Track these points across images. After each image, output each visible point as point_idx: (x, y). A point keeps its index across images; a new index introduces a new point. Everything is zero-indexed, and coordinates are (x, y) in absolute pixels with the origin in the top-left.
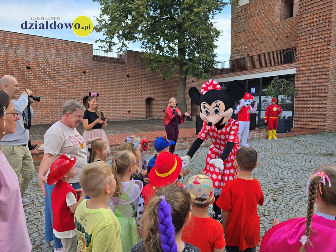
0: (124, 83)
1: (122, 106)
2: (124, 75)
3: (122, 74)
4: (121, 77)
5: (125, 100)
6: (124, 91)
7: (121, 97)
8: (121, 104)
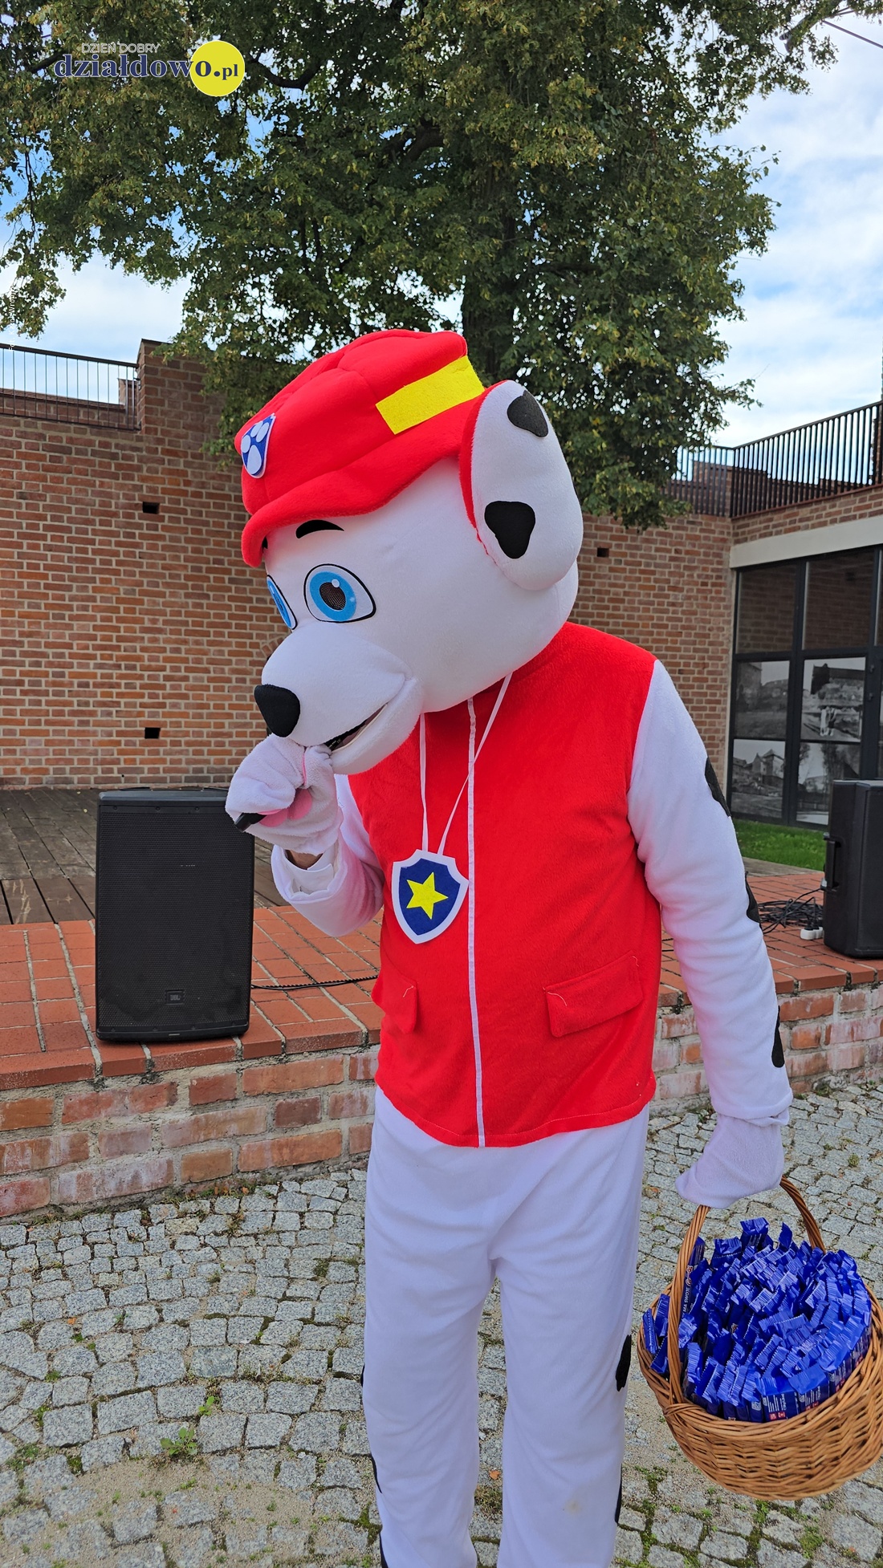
0: (116, 554)
1: (103, 695)
2: (122, 501)
3: (109, 495)
4: (94, 513)
5: (119, 658)
6: (119, 600)
7: (94, 638)
8: (96, 685)
